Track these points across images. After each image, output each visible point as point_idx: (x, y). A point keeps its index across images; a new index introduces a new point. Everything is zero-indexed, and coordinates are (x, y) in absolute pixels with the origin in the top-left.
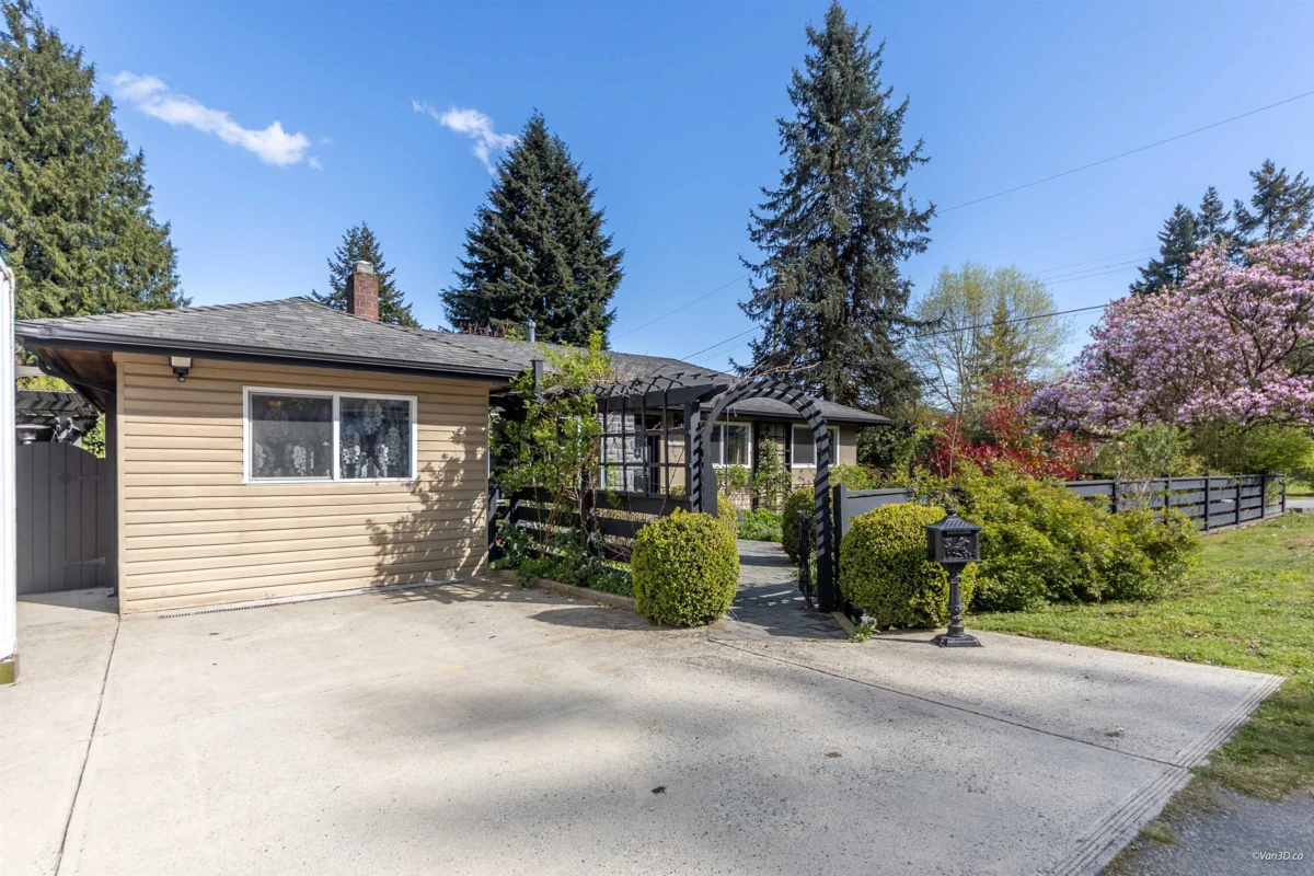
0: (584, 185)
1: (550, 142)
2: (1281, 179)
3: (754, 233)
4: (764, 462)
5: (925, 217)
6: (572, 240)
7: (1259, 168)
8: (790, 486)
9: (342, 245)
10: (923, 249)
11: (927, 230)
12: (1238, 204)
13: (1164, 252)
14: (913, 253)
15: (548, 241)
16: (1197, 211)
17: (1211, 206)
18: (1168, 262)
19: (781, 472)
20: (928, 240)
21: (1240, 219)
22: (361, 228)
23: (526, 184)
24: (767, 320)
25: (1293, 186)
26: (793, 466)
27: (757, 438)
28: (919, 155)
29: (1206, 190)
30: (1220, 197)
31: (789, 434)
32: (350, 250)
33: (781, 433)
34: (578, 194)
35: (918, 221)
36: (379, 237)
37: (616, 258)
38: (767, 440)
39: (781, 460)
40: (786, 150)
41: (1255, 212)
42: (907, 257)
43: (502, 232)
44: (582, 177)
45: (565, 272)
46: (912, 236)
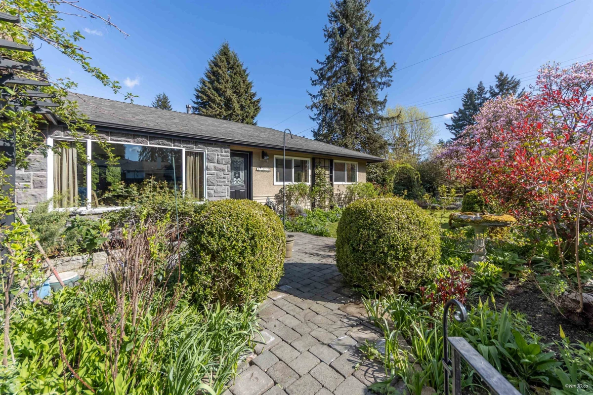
0: (245, 71)
1: (231, 53)
2: (506, 78)
3: (313, 82)
4: (318, 181)
5: (391, 70)
6: (239, 92)
7: (498, 74)
8: (333, 195)
9: (154, 101)
10: (389, 85)
11: (391, 77)
12: (491, 87)
13: (464, 105)
14: (385, 87)
15: (229, 92)
16: (475, 90)
17: (481, 88)
18: (465, 109)
19: (327, 186)
20: (392, 81)
21: (491, 93)
22: (163, 94)
23: (220, 69)
24: (319, 120)
25: (510, 81)
26: (335, 183)
27: (314, 167)
28: (388, 41)
29: (479, 83)
30: (484, 85)
31: (331, 165)
32: (158, 103)
33: (327, 164)
34: (243, 74)
35: (388, 72)
36: (170, 99)
37: (258, 101)
38: (320, 169)
39: (327, 180)
40: (327, 41)
41: (497, 91)
42: (382, 89)
43: (209, 88)
44: (244, 68)
45: (236, 106)
46: (384, 79)
